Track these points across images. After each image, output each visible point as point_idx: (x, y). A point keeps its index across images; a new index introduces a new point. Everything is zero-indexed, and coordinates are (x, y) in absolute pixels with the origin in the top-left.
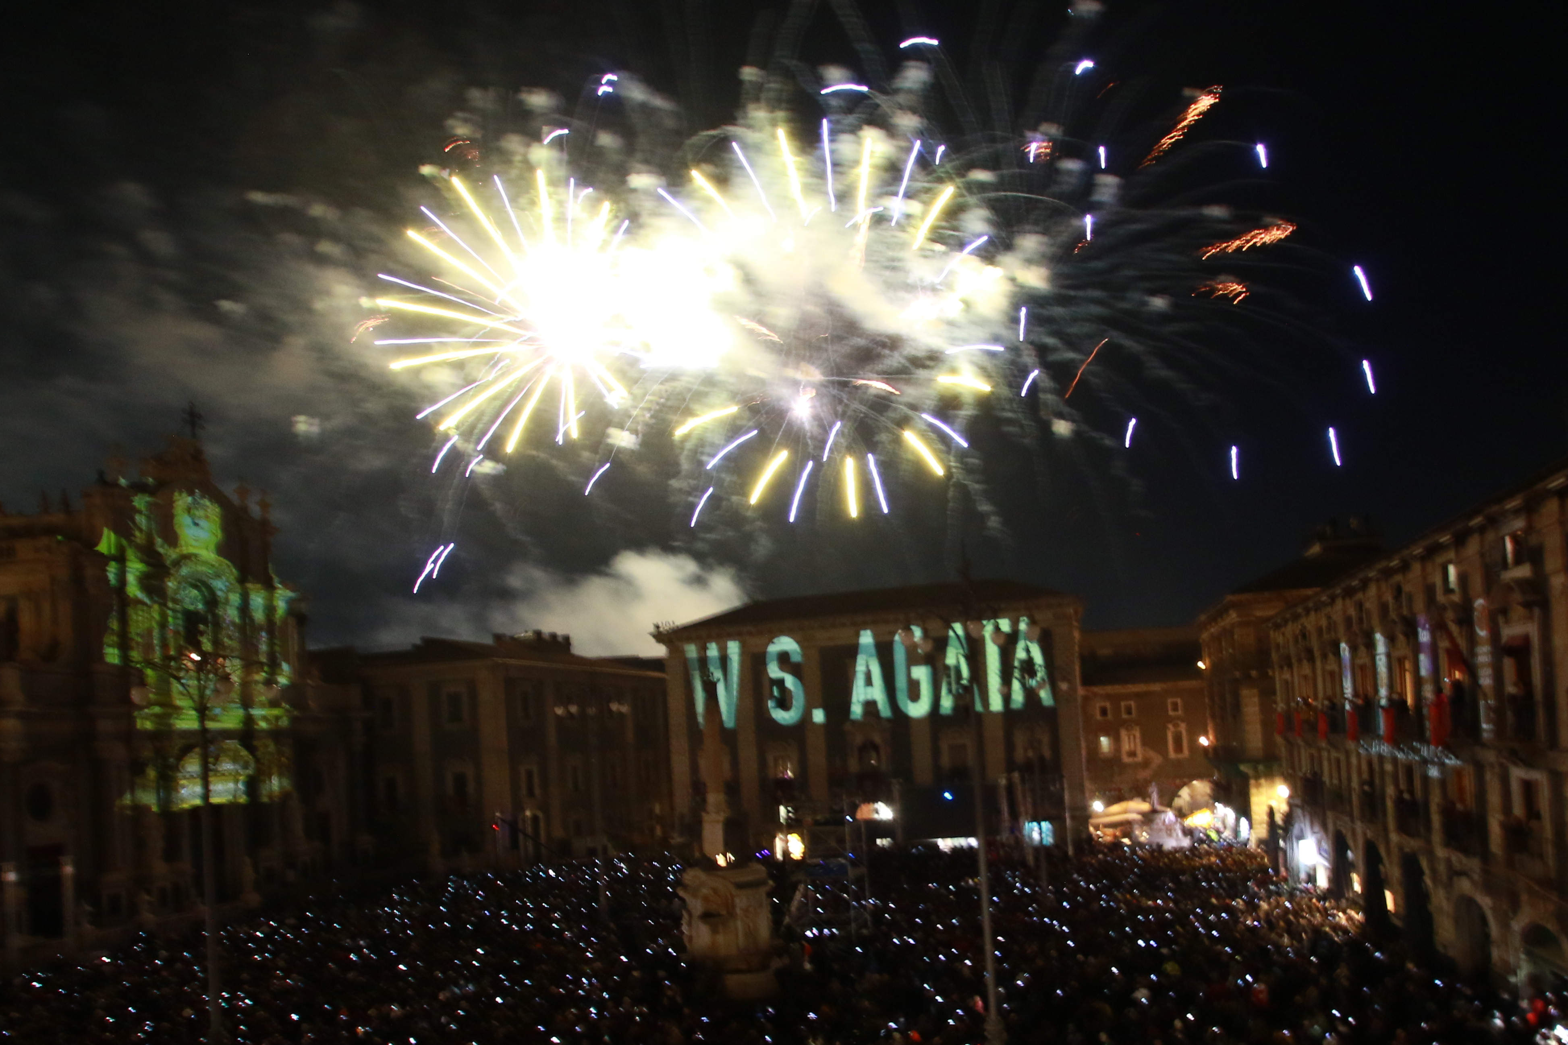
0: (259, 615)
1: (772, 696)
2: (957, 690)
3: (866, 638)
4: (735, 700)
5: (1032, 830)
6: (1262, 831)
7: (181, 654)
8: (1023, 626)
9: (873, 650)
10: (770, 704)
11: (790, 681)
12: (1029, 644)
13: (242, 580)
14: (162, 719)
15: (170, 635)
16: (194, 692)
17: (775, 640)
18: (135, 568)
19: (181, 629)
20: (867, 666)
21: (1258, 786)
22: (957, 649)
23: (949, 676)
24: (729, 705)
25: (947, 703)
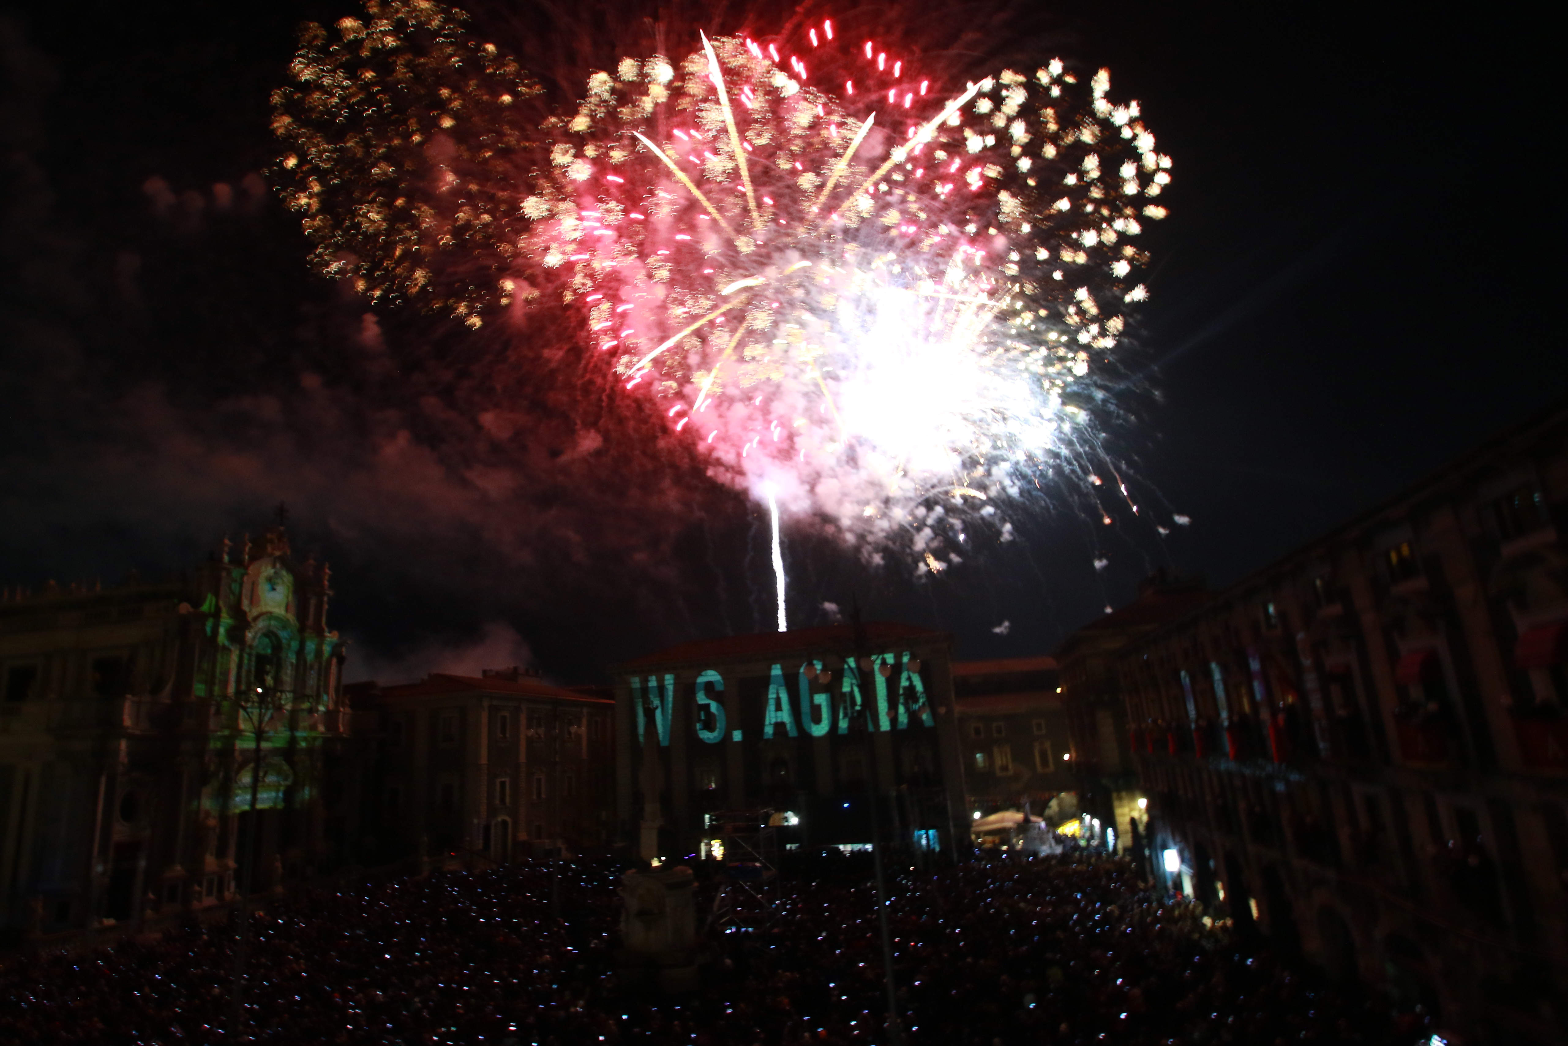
0: (310, 657)
1: (699, 720)
2: (852, 713)
3: (776, 671)
4: (669, 723)
5: (920, 837)
6: (1127, 840)
7: (250, 689)
8: (905, 659)
9: (782, 681)
10: (698, 726)
11: (714, 707)
12: (911, 674)
13: (302, 629)
14: (229, 741)
15: (244, 674)
16: (255, 718)
17: (703, 673)
18: (226, 621)
19: (253, 669)
20: (778, 693)
21: (1120, 799)
22: (852, 679)
23: (845, 702)
24: (664, 726)
25: (843, 724)
